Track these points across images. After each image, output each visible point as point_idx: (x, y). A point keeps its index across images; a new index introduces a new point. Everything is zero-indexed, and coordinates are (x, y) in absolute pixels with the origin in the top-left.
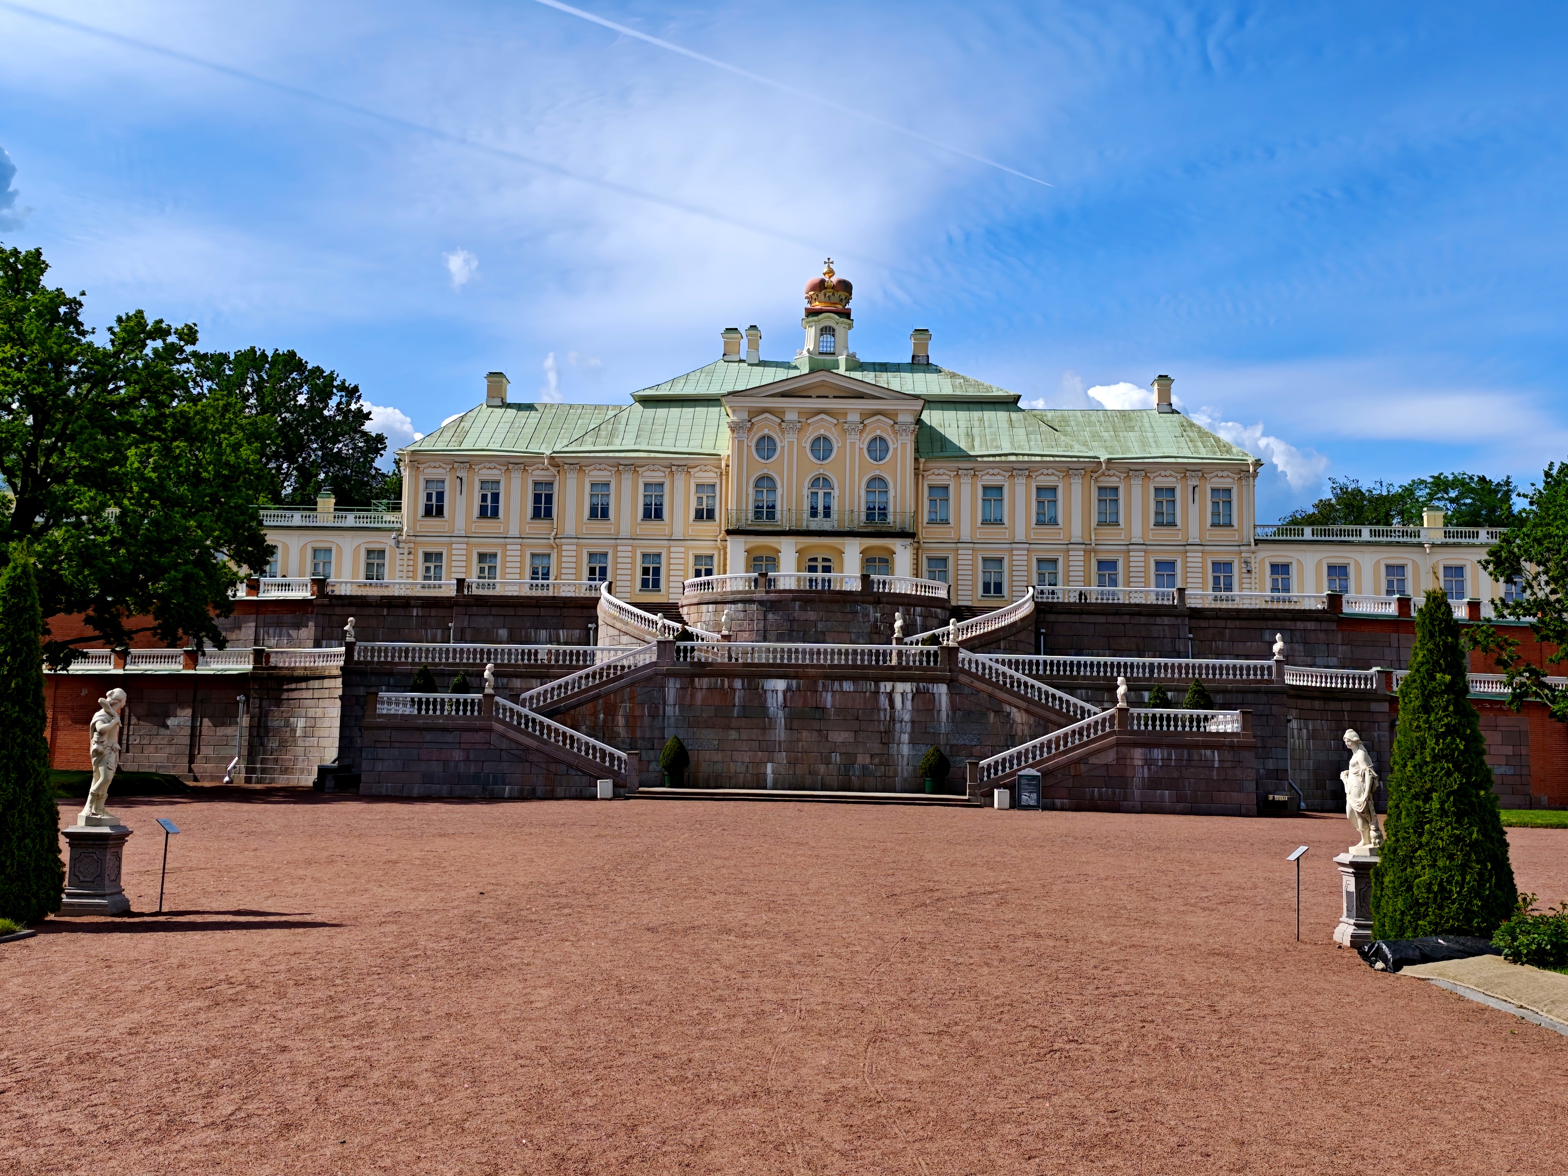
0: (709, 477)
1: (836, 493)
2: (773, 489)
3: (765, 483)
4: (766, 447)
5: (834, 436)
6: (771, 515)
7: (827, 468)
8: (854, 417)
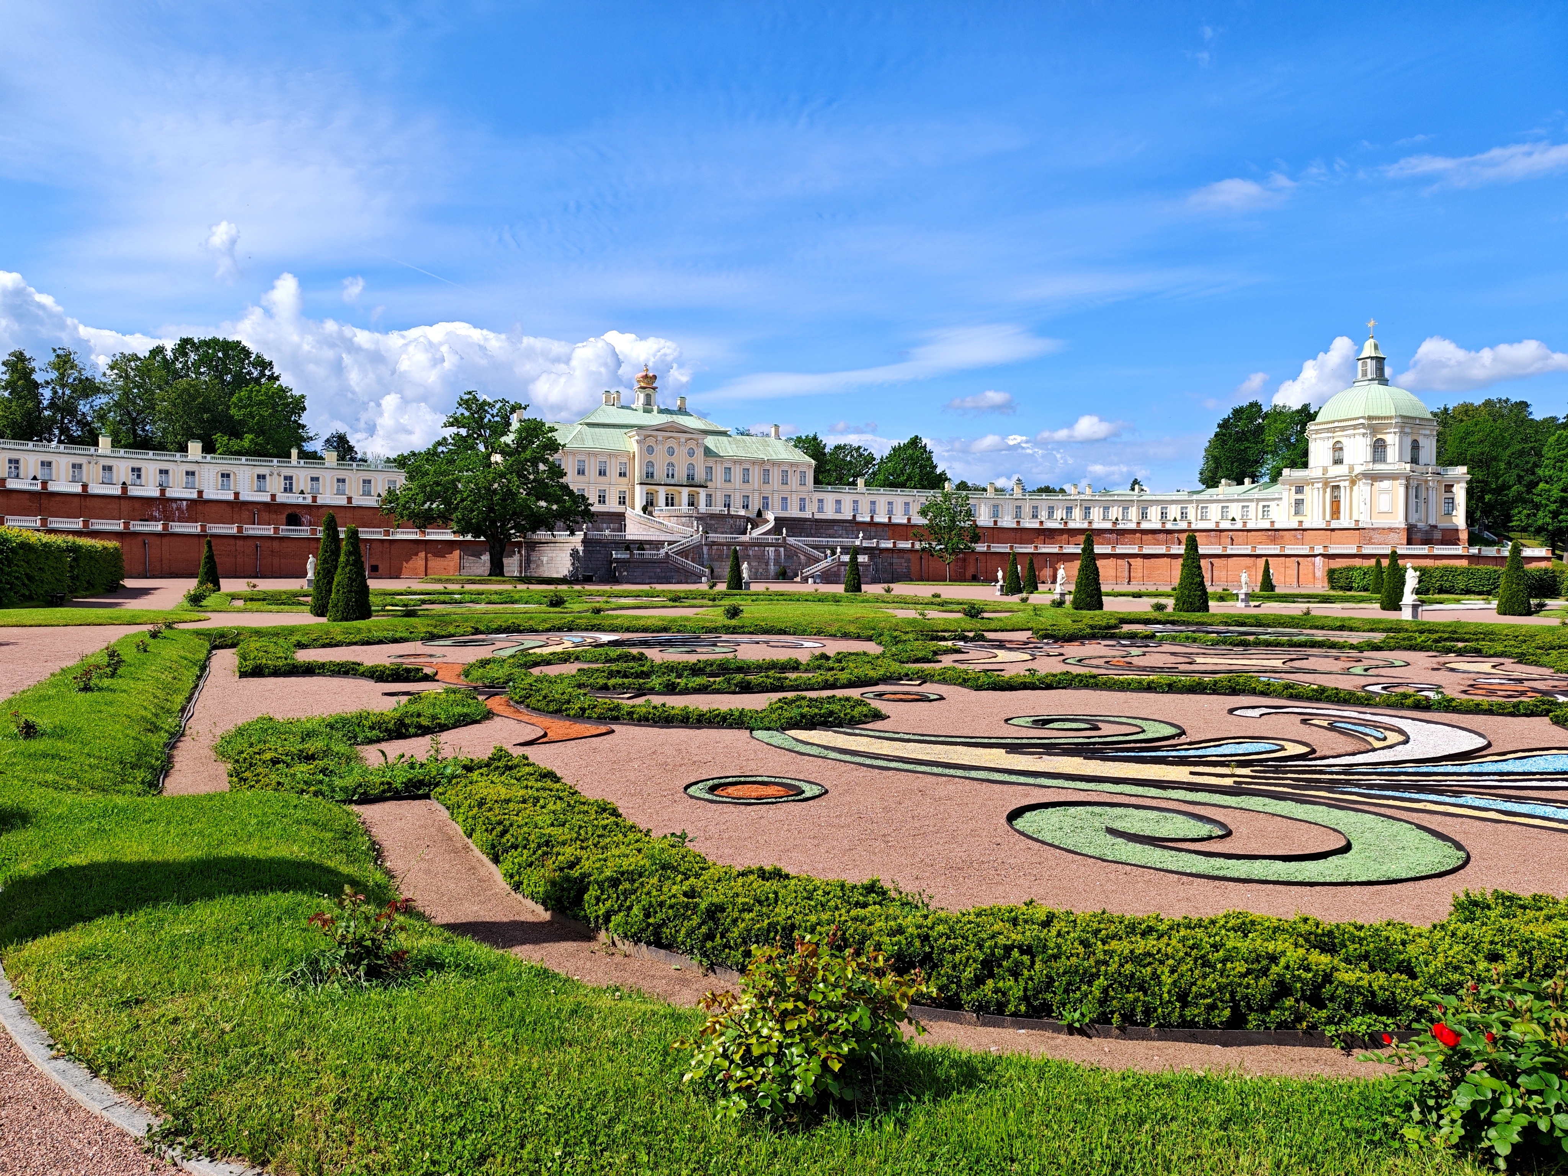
0: (625, 460)
1: (676, 469)
2: (653, 466)
3: (650, 464)
4: (650, 450)
5: (675, 447)
6: (652, 476)
7: (673, 459)
8: (683, 440)
